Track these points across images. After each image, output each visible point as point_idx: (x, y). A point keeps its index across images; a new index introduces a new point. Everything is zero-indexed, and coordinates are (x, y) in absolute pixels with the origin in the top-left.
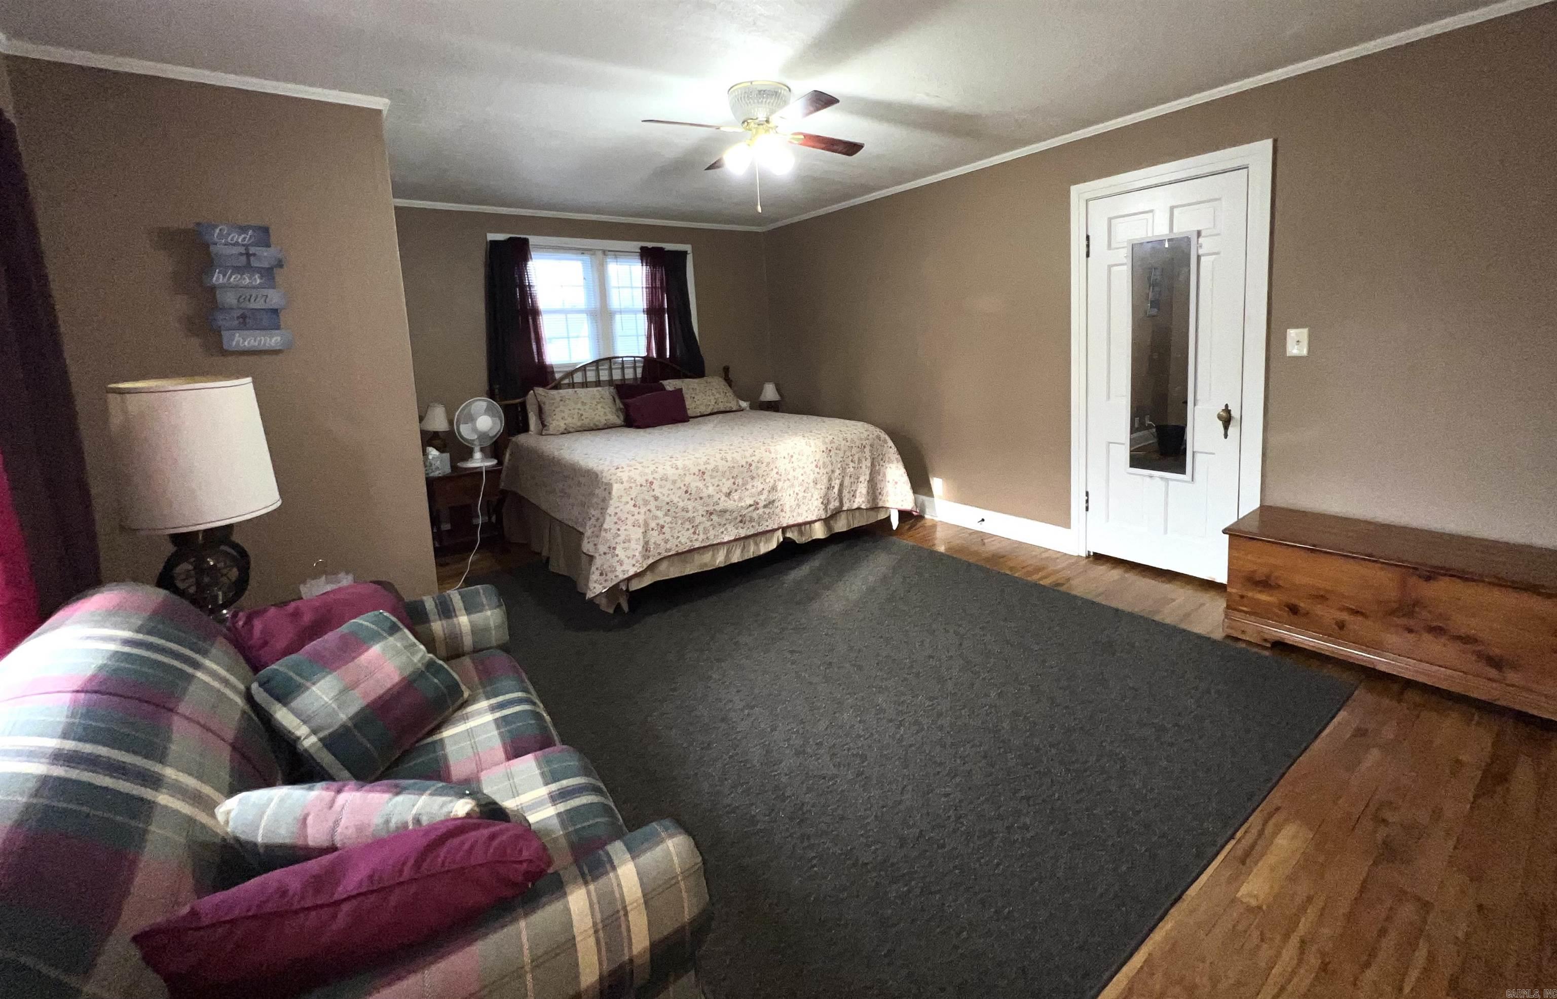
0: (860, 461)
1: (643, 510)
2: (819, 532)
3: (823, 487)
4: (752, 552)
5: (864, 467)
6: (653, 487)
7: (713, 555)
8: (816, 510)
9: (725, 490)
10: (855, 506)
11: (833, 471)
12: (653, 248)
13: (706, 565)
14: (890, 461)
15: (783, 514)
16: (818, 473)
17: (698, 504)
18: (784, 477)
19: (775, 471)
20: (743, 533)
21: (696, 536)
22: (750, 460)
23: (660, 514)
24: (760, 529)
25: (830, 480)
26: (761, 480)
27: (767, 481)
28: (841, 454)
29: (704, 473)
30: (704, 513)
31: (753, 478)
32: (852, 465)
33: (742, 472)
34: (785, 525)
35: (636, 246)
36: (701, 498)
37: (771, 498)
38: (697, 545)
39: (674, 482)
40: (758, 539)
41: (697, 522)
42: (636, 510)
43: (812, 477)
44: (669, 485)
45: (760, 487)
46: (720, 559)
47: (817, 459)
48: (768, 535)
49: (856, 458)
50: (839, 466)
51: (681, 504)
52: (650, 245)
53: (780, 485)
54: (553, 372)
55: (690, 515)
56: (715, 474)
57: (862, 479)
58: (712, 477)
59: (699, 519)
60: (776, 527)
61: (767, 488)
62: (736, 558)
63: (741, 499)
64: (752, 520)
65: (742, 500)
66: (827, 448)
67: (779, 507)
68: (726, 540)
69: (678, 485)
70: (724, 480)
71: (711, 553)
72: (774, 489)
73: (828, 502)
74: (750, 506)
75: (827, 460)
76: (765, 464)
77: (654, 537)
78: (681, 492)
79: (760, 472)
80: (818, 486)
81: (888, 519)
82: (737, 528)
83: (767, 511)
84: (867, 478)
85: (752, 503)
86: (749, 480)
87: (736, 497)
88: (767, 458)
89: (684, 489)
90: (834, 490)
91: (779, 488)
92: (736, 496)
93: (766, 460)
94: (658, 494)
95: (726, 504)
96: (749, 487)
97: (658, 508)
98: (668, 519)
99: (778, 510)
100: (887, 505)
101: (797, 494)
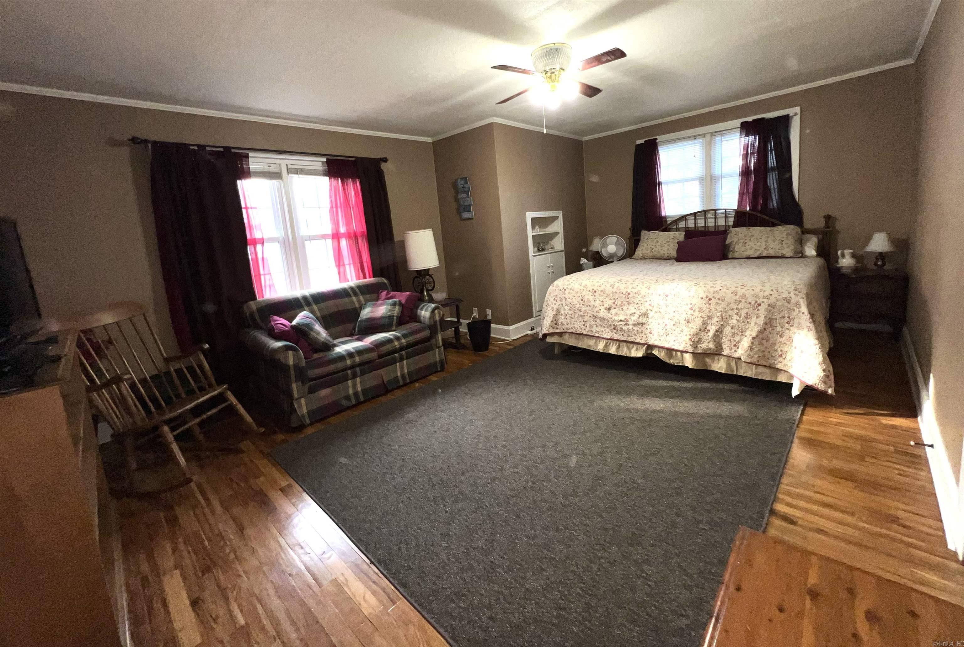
0: (747, 316)
1: (558, 303)
2: (689, 362)
3: (695, 327)
4: (624, 352)
5: (752, 324)
6: (566, 292)
7: (596, 343)
8: (684, 343)
9: (606, 305)
10: (736, 355)
11: (710, 318)
12: (754, 120)
13: (590, 346)
14: (799, 327)
15: (651, 335)
16: (692, 315)
17: (588, 309)
18: (655, 309)
19: (649, 303)
20: (616, 337)
21: (584, 327)
22: (629, 291)
23: (566, 308)
24: (629, 339)
25: (705, 323)
26: (636, 306)
27: (641, 308)
28: (723, 305)
29: (595, 292)
30: (592, 316)
31: (629, 304)
32: (735, 317)
33: (622, 297)
34: (650, 343)
35: (737, 123)
36: (590, 306)
37: (641, 321)
38: (584, 332)
39: (577, 293)
40: (631, 346)
41: (585, 319)
42: (555, 302)
43: (684, 316)
44: (574, 293)
45: (633, 311)
46: (600, 347)
47: (693, 303)
48: (639, 346)
49: (743, 313)
50: (719, 314)
51: (578, 306)
52: (750, 119)
53: (651, 314)
54: (666, 221)
55: (582, 313)
56: (602, 294)
57: (747, 333)
58: (600, 295)
59: (587, 318)
60: (642, 342)
61: (638, 313)
62: (613, 350)
63: (616, 314)
64: (622, 330)
65: (618, 315)
66: (707, 297)
67: (649, 330)
68: (604, 337)
69: (578, 295)
70: (607, 299)
71: (594, 341)
72: (645, 315)
73: (700, 341)
74: (621, 321)
75: (705, 307)
76: (640, 296)
77: (562, 319)
78: (580, 299)
79: (636, 301)
80: (690, 325)
81: (790, 386)
82: (612, 332)
83: (636, 328)
84: (754, 334)
85: (623, 319)
86: (626, 304)
87: (613, 313)
88: (644, 291)
89: (581, 298)
90: (709, 334)
91: (650, 316)
92: (613, 311)
93: (643, 293)
94: (567, 297)
95: (603, 313)
96: (625, 308)
97: (566, 305)
98: (570, 312)
99: (646, 331)
100: (791, 371)
101: (666, 325)
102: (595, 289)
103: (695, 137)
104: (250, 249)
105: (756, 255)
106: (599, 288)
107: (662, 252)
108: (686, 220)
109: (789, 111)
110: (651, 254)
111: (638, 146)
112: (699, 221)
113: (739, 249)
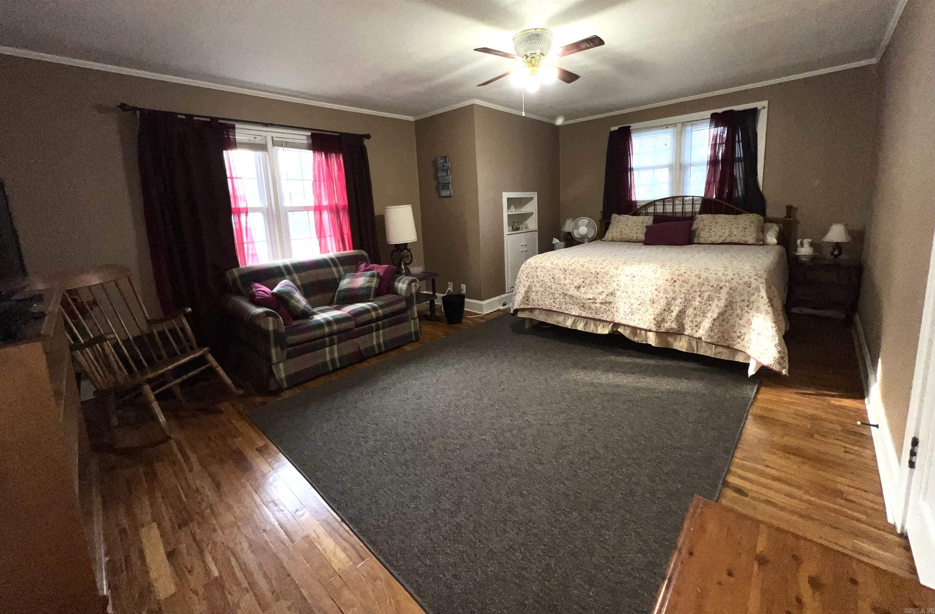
0: (710, 298)
1: (530, 280)
2: (652, 340)
3: (659, 307)
4: (591, 328)
5: (714, 307)
6: (537, 270)
7: (564, 319)
8: (648, 322)
9: (576, 284)
10: (697, 335)
11: (674, 299)
12: (723, 112)
13: (558, 322)
14: (758, 310)
15: (618, 314)
16: (657, 296)
17: (559, 287)
18: (622, 289)
19: (616, 283)
20: (584, 314)
21: (554, 304)
22: (598, 271)
23: (538, 285)
24: (597, 317)
25: (669, 304)
26: (604, 286)
27: (608, 287)
28: (687, 287)
29: (566, 270)
30: (562, 293)
31: (598, 283)
32: (698, 299)
33: (591, 277)
34: (616, 321)
35: (708, 114)
36: (560, 284)
37: (608, 299)
38: (554, 309)
39: (548, 271)
40: (598, 323)
41: (556, 297)
42: (526, 279)
43: (650, 296)
44: (545, 272)
45: (601, 290)
46: (569, 323)
47: (659, 284)
48: (605, 324)
49: (706, 295)
50: (682, 296)
51: (549, 284)
52: (720, 111)
53: (618, 293)
55: (552, 291)
56: (572, 273)
57: (709, 315)
58: (570, 274)
59: (557, 295)
60: (609, 320)
61: (606, 292)
62: (580, 327)
63: (585, 293)
64: (590, 308)
65: (587, 294)
66: (672, 279)
67: (615, 308)
68: (573, 314)
69: (550, 273)
70: (577, 278)
71: (563, 317)
72: (612, 294)
73: (663, 320)
74: (590, 299)
75: (669, 289)
76: (609, 276)
77: (533, 296)
78: (550, 277)
79: (604, 280)
80: (655, 305)
81: (747, 366)
82: (580, 310)
83: (604, 307)
84: (715, 316)
85: (591, 297)
86: (595, 283)
87: (582, 291)
88: (612, 271)
89: (552, 276)
90: (672, 314)
91: (617, 296)
92: (582, 290)
93: (611, 273)
94: (539, 275)
95: (573, 291)
96: (593, 287)
97: (538, 282)
98: (541, 289)
99: (612, 310)
100: (749, 352)
101: (632, 304)
102: (566, 268)
103: (667, 126)
104: (234, 219)
105: (720, 241)
106: (570, 268)
107: (631, 235)
108: (655, 205)
109: (758, 105)
110: (620, 237)
111: (612, 133)
112: (667, 207)
113: (704, 235)
